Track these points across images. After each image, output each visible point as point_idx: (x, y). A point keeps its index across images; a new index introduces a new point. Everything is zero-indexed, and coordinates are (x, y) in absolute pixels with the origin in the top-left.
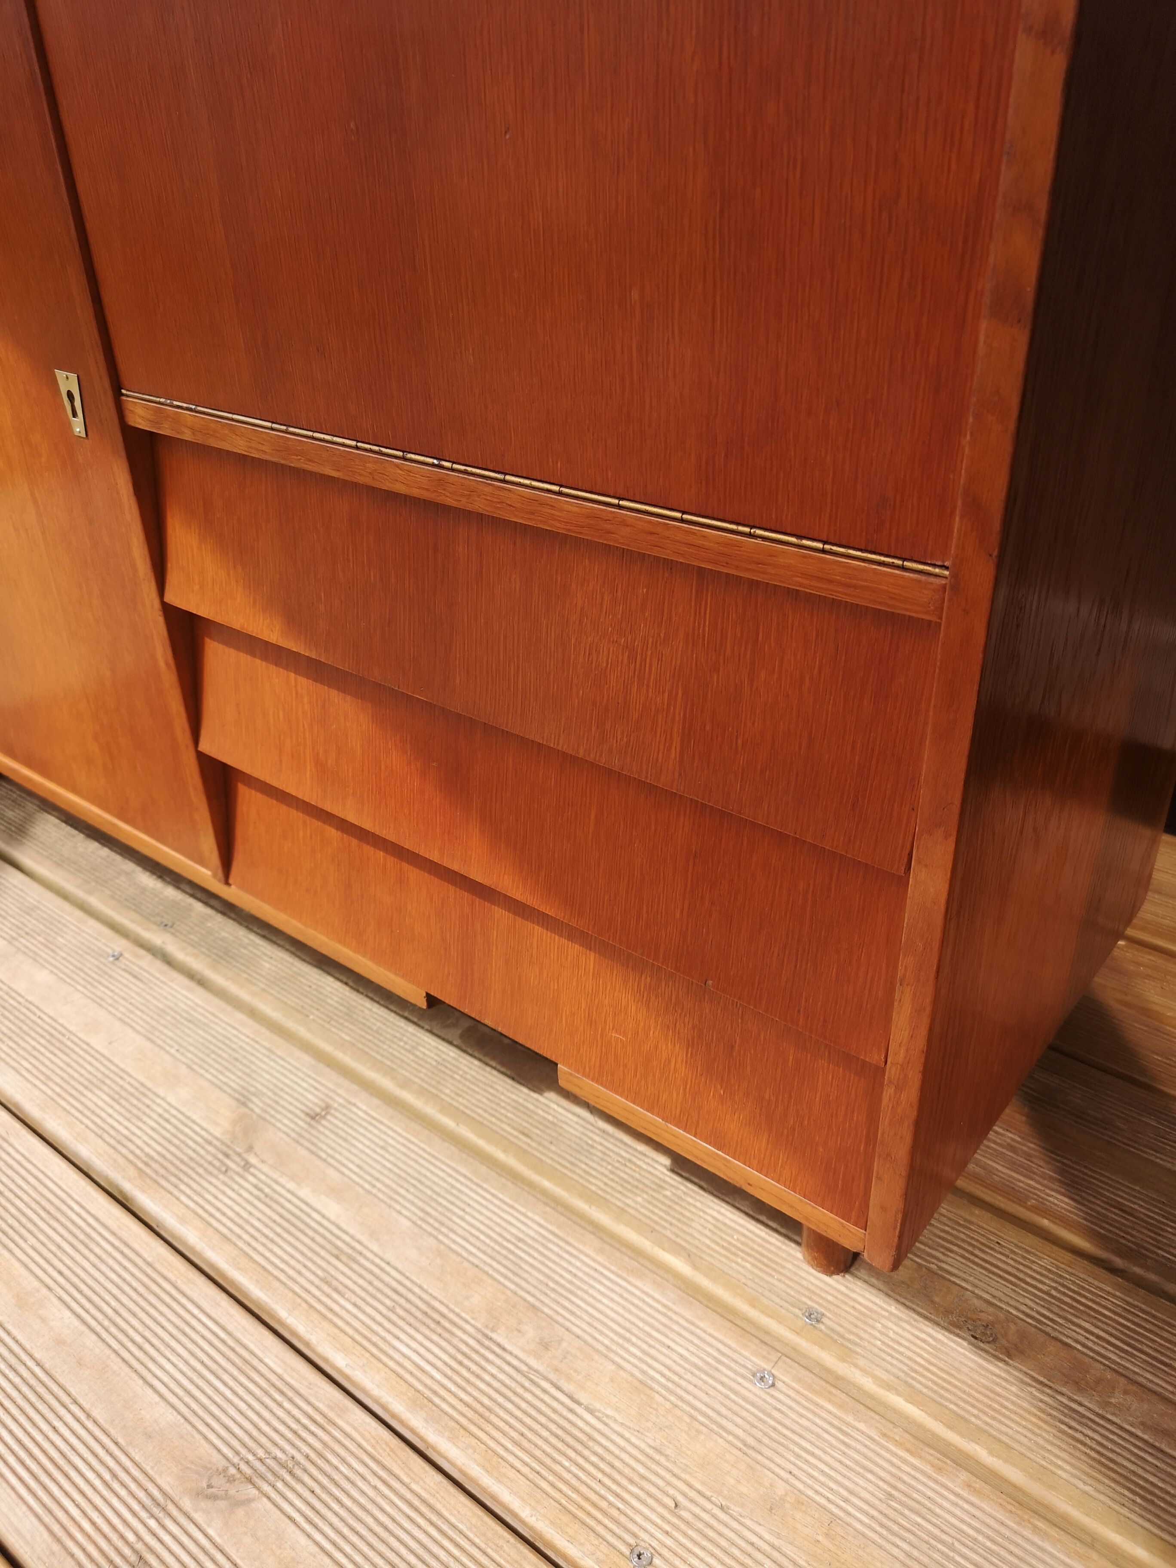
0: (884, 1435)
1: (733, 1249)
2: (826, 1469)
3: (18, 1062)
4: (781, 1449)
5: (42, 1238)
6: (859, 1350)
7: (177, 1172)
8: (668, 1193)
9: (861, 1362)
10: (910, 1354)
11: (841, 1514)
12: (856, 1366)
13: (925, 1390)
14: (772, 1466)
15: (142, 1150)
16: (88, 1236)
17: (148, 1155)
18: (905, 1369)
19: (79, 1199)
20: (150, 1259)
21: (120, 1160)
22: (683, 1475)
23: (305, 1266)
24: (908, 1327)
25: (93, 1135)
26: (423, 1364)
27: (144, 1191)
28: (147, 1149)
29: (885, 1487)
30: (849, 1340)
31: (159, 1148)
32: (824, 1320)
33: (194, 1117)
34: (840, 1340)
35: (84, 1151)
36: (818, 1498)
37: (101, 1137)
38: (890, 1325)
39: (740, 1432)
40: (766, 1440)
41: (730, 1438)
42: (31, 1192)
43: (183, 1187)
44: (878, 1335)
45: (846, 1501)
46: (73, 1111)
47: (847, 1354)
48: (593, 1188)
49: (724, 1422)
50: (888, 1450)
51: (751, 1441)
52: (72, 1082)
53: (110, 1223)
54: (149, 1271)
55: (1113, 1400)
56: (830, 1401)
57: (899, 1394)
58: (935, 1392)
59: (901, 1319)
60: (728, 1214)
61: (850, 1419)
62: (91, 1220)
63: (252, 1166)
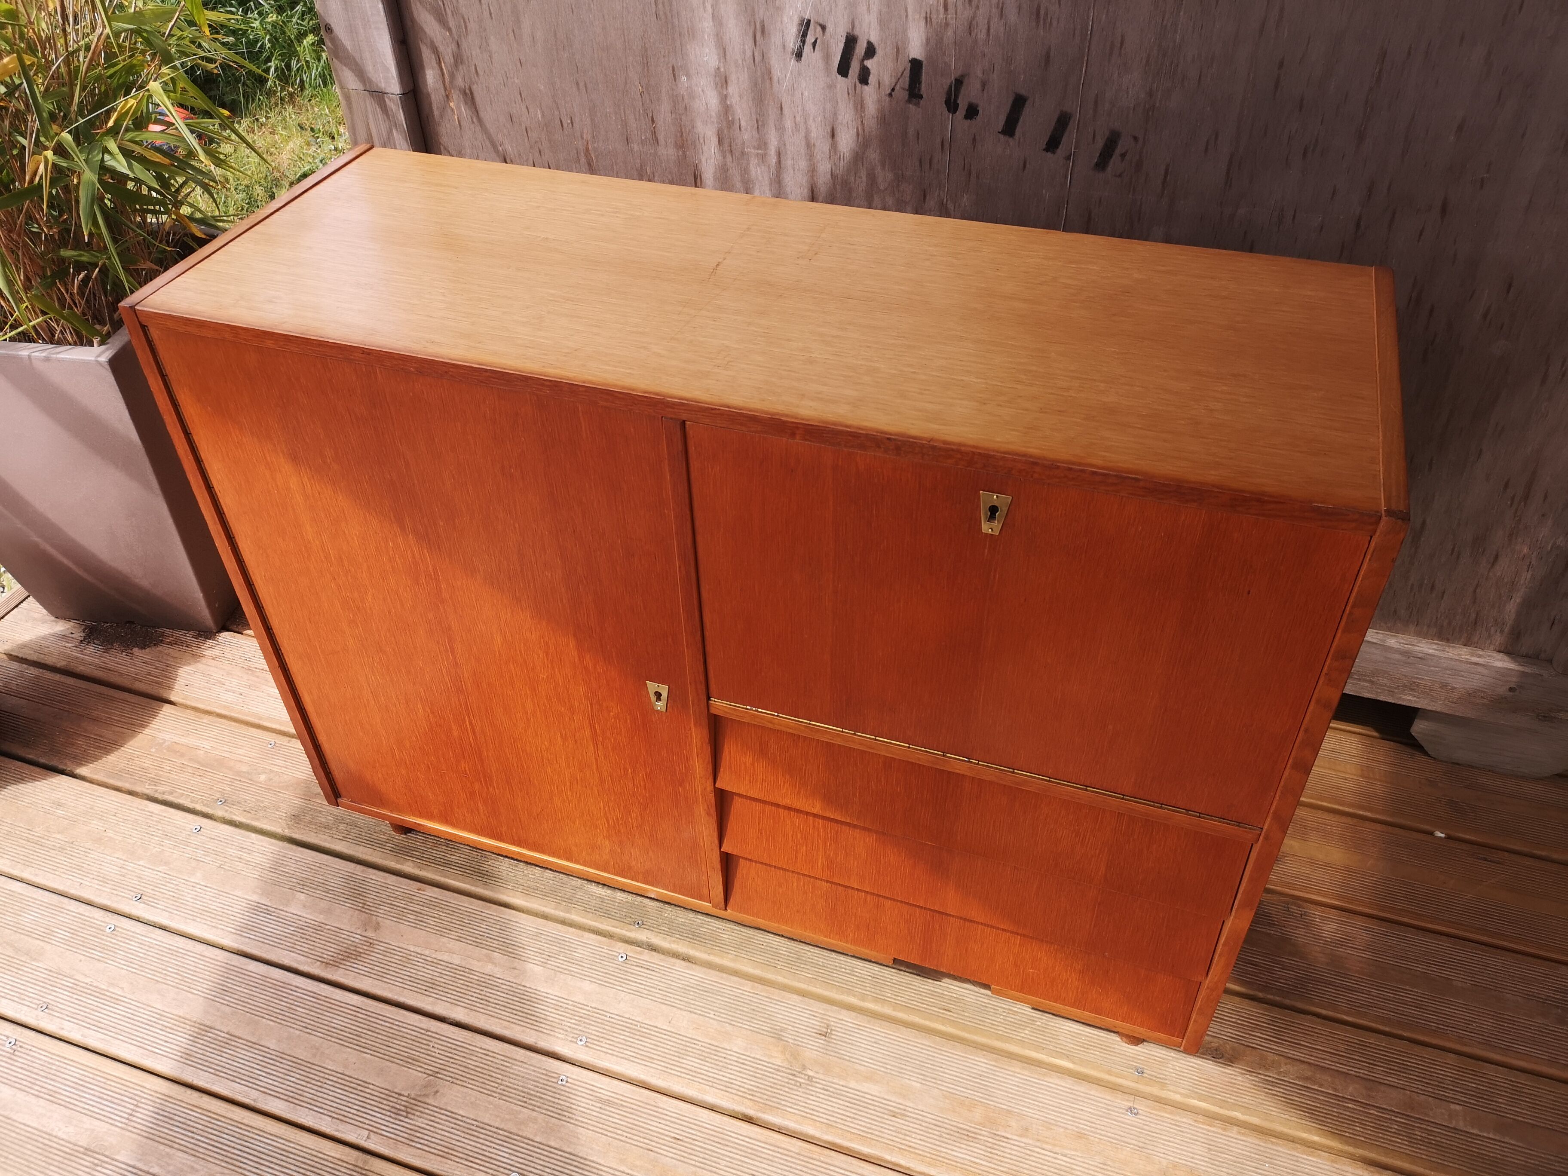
0: (1196, 1121)
1: (1086, 1046)
2: (1178, 1146)
3: (622, 1053)
4: (1155, 1144)
5: (728, 1159)
6: (1167, 1082)
7: (774, 1095)
8: (1039, 1024)
9: (1171, 1088)
10: (1189, 1076)
11: (1194, 1165)
12: (1170, 1091)
13: (1204, 1093)
14: (1155, 1153)
15: (743, 1087)
16: (751, 1149)
17: (748, 1089)
18: (1191, 1084)
19: (730, 1129)
20: (797, 1151)
21: (736, 1098)
22: (1120, 1172)
23: (881, 1127)
24: (1183, 1062)
25: (708, 1087)
26: (973, 1159)
27: (764, 1113)
28: (746, 1086)
29: (1206, 1146)
30: (1160, 1078)
31: (752, 1083)
32: (1145, 1071)
33: (758, 1057)
34: (1157, 1080)
35: (710, 1098)
36: (1181, 1161)
37: (712, 1087)
38: (1175, 1063)
39: (1134, 1142)
40: (1147, 1142)
41: (1132, 1146)
42: (699, 1134)
43: (783, 1103)
44: (1172, 1071)
45: (1193, 1158)
46: (683, 1075)
47: (1163, 1086)
48: (1000, 1032)
49: (1126, 1140)
50: (1200, 1128)
51: (1141, 1144)
52: (667, 1056)
53: (759, 1137)
54: (801, 1158)
55: (1282, 1070)
56: (1166, 1112)
57: (1194, 1098)
58: (1208, 1092)
59: (1178, 1059)
60: (1074, 1026)
61: (1178, 1118)
62: (747, 1140)
63: (813, 1077)
